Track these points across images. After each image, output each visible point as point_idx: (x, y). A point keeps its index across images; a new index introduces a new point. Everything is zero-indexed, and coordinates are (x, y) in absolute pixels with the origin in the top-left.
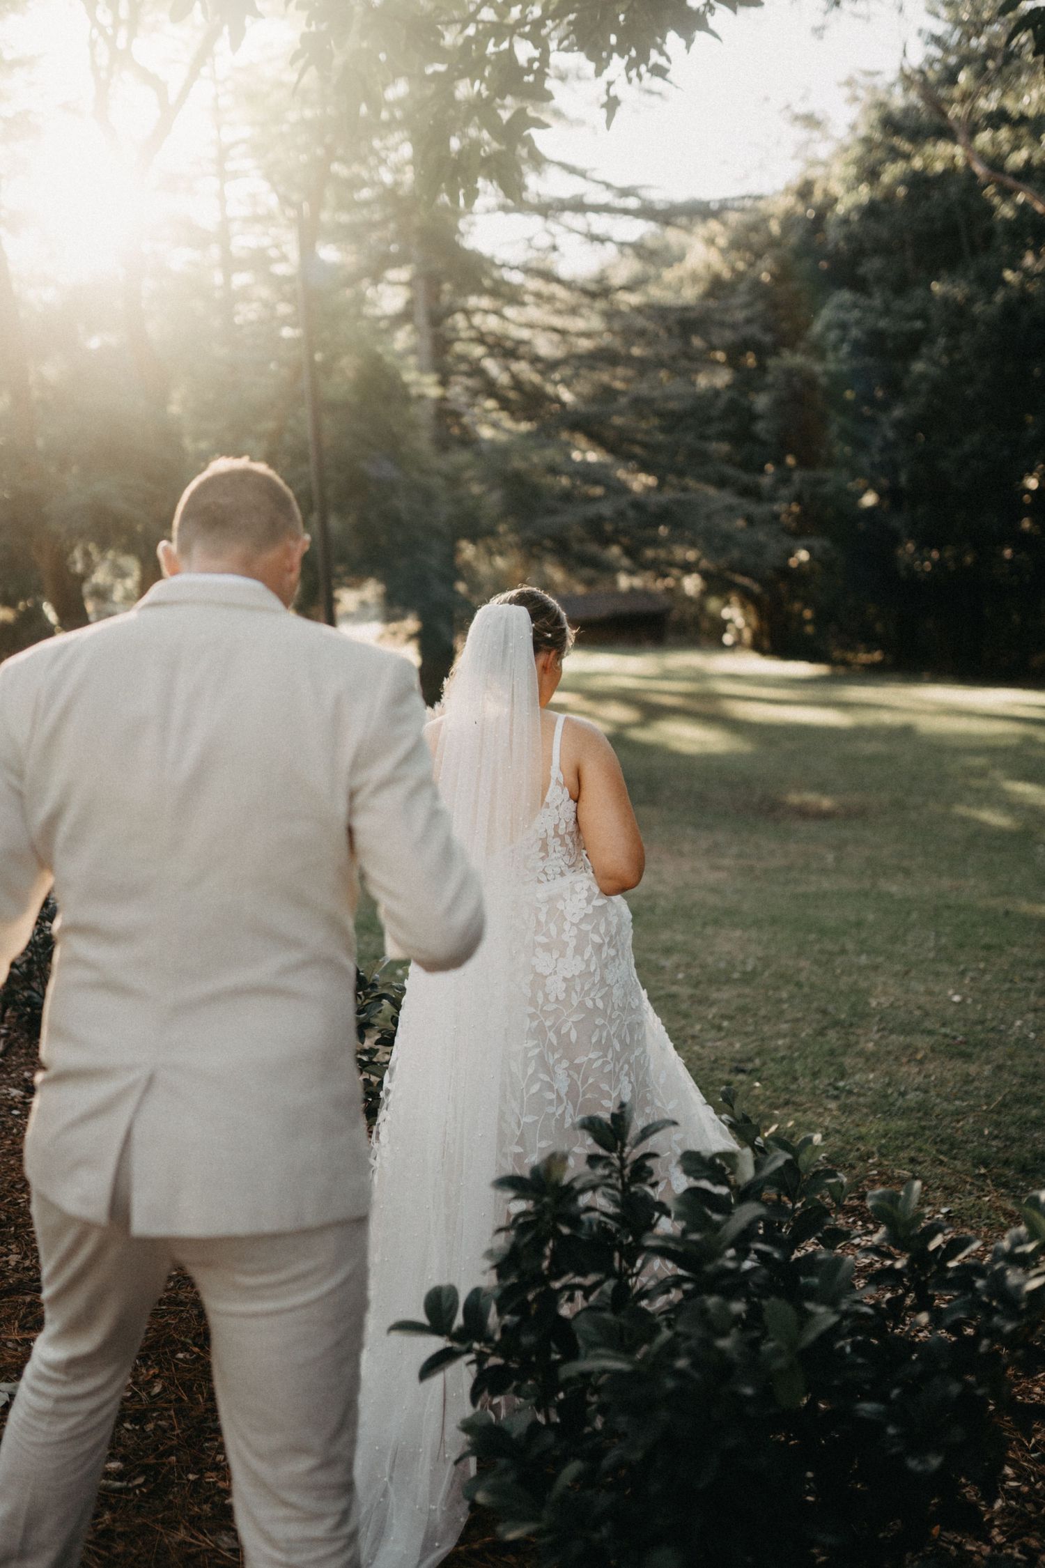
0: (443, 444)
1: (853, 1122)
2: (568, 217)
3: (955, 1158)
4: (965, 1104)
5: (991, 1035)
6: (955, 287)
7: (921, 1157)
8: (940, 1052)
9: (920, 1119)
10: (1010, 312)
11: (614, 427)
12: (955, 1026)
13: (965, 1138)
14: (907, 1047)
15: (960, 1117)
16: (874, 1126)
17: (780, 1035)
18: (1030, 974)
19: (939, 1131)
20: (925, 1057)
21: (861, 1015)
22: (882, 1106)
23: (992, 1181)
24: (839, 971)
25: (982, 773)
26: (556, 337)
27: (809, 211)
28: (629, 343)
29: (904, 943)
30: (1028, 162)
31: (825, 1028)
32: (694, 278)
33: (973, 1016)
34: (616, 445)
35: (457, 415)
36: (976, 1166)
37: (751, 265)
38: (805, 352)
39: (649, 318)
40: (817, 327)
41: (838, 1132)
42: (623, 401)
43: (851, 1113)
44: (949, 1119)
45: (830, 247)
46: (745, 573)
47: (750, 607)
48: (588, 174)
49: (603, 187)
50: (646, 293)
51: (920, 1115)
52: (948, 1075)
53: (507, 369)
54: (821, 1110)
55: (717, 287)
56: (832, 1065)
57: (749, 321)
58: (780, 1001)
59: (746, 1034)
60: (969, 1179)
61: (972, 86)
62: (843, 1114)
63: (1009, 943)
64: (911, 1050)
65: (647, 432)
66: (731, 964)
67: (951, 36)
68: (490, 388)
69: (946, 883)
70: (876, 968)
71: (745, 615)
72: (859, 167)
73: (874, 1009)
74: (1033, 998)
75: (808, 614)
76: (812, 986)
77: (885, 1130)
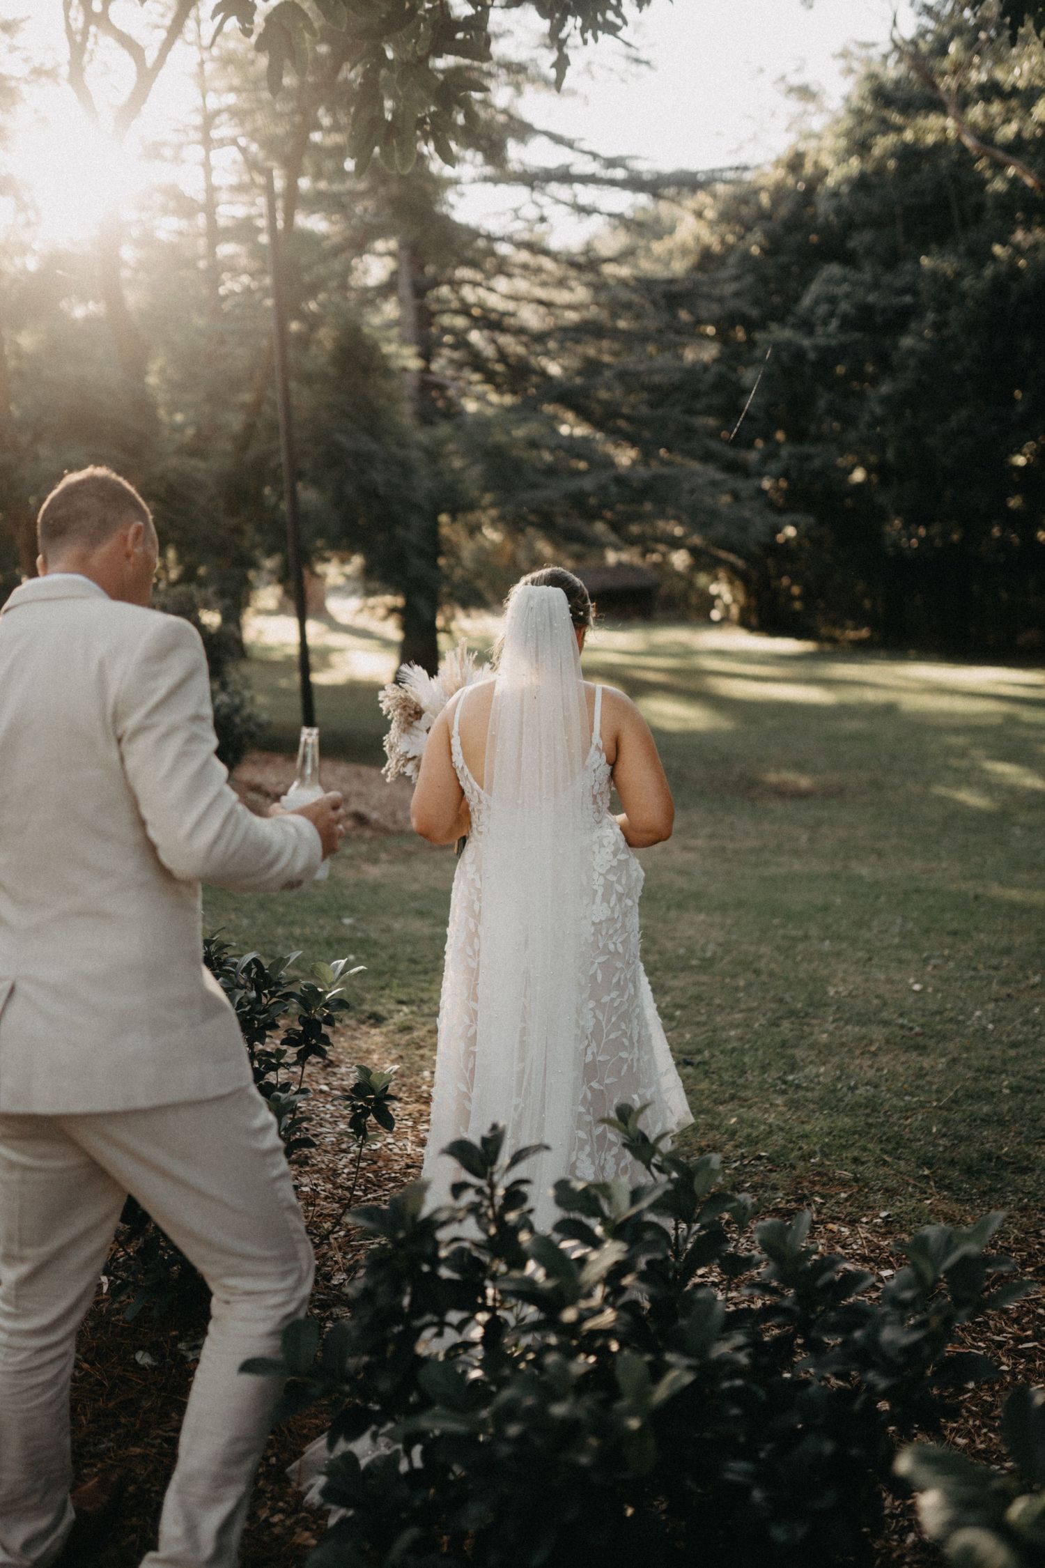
0: (426, 417)
1: (799, 1118)
2: (554, 188)
3: (899, 1159)
4: (915, 1099)
5: (950, 1026)
6: (944, 261)
7: (865, 1156)
8: (895, 1044)
9: (868, 1115)
10: (999, 287)
11: (599, 401)
12: (913, 1016)
13: (912, 1136)
14: (863, 1038)
15: (909, 1114)
16: (819, 1123)
17: (734, 1026)
18: (994, 962)
19: (886, 1129)
20: (879, 1049)
21: (817, 1003)
22: (830, 1102)
23: (936, 1182)
24: (799, 958)
25: (963, 754)
26: (542, 310)
27: (799, 184)
28: (615, 315)
29: (870, 929)
30: (1019, 134)
31: (781, 1018)
32: (684, 251)
33: (933, 1007)
34: (602, 419)
35: (441, 388)
36: (919, 1166)
37: (741, 238)
38: (795, 327)
39: (634, 290)
40: (807, 301)
41: (782, 1129)
42: (608, 374)
43: (797, 1108)
44: (896, 1116)
45: (821, 220)
46: (731, 549)
47: (738, 583)
48: (576, 145)
49: (590, 158)
50: (636, 266)
51: (868, 1111)
52: (900, 1069)
53: (494, 341)
54: (767, 1106)
55: (707, 260)
56: (783, 1057)
57: (737, 294)
58: (737, 989)
59: (698, 1024)
60: (912, 1181)
61: (962, 56)
62: (789, 1110)
63: (976, 928)
64: (865, 1042)
65: (634, 407)
66: (691, 951)
67: (944, 6)
68: (476, 362)
69: (918, 864)
70: (838, 954)
71: (732, 591)
72: (849, 139)
73: (832, 998)
74: (995, 987)
75: (796, 590)
76: (771, 974)
77: (830, 1127)
